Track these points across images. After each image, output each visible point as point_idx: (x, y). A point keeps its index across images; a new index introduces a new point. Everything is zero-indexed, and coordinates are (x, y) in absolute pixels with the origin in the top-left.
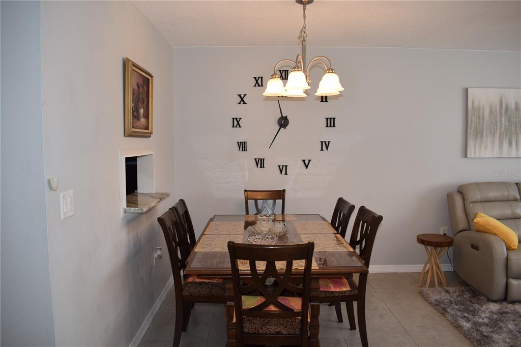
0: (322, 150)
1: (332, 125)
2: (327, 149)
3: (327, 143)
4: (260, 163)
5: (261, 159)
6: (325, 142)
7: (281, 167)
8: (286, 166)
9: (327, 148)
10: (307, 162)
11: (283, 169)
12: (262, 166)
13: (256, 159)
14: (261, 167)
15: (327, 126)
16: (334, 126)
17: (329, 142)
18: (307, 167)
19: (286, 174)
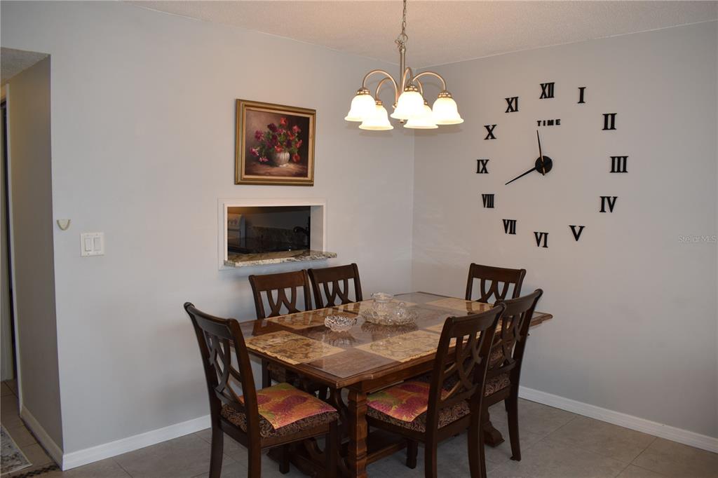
0: (603, 210)
1: (622, 169)
2: (611, 211)
3: (612, 200)
4: (510, 226)
5: (511, 221)
6: (609, 198)
7: (539, 235)
8: (546, 234)
9: (611, 207)
10: (577, 230)
11: (541, 238)
12: (513, 232)
13: (504, 221)
14: (511, 233)
15: (613, 171)
16: (625, 171)
17: (615, 198)
18: (577, 237)
19: (545, 246)
